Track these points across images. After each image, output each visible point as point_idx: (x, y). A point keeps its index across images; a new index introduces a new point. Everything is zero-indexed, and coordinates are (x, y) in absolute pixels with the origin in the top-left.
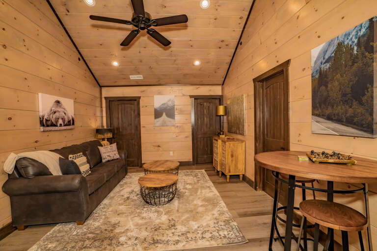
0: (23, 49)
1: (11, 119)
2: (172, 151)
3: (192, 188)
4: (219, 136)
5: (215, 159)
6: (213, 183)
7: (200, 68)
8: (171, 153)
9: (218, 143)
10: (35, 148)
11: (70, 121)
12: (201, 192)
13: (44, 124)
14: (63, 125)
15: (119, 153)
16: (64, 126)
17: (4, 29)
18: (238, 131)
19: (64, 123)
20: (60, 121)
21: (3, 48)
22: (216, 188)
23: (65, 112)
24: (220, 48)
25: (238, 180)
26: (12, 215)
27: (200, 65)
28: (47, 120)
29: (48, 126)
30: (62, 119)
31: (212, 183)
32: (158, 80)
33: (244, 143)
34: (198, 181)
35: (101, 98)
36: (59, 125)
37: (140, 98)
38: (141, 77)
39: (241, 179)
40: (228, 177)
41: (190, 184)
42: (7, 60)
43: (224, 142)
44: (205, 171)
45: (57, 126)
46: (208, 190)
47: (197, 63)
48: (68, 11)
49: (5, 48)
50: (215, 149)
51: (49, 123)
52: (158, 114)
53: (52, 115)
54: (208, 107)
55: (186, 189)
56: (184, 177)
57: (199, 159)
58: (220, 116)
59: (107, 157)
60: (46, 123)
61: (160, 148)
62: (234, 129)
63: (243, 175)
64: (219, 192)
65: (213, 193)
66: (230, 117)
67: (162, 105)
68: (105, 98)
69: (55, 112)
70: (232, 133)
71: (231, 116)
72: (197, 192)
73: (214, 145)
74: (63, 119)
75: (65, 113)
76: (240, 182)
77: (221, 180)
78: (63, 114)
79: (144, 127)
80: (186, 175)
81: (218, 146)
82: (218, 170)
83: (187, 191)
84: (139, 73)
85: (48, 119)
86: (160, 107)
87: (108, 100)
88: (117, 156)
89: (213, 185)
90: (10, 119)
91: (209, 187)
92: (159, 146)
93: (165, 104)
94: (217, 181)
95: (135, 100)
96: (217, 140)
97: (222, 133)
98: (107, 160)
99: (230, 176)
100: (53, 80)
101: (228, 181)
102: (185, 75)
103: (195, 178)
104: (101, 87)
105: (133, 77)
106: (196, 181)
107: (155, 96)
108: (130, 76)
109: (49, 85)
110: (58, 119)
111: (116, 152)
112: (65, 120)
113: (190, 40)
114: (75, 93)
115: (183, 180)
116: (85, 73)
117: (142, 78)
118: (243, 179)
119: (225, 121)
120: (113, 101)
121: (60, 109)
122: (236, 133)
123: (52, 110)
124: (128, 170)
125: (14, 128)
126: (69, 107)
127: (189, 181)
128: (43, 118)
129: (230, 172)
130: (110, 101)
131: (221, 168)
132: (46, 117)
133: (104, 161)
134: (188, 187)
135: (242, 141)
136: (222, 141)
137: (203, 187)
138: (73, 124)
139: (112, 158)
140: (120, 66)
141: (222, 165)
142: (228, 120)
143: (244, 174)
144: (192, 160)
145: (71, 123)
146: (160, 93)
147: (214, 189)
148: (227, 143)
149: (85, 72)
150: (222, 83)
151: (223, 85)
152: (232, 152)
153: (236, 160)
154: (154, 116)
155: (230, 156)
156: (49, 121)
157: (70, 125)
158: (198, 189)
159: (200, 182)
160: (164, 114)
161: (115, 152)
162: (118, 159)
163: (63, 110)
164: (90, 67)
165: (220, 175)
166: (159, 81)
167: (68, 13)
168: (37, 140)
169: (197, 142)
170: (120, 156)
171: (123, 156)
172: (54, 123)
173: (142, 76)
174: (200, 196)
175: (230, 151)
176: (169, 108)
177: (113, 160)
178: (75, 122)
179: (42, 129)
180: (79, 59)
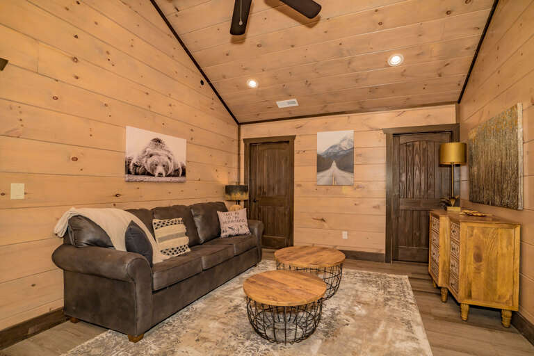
0: (107, 65)
1: (77, 159)
2: (345, 231)
3: (367, 316)
4: (446, 209)
5: (432, 258)
6: (422, 313)
7: (403, 72)
8: (345, 235)
9: (441, 223)
10: (114, 205)
11: (177, 170)
12: (385, 334)
13: (131, 170)
14: (164, 174)
15: (249, 226)
16: (166, 176)
17: (76, 37)
18: (497, 199)
19: (167, 172)
20: (160, 169)
21: (72, 62)
22: (427, 330)
23: (170, 156)
24: (448, 13)
25: (496, 322)
26: (65, 298)
27: (402, 64)
28: (135, 166)
29: (137, 174)
30: (164, 166)
31: (417, 314)
32: (323, 105)
33: (518, 228)
34: (387, 300)
35: (239, 141)
36: (156, 174)
37: (294, 137)
38: (294, 102)
39: (506, 322)
40: (465, 308)
41: (365, 304)
42: (77, 78)
43: (455, 221)
44: (410, 278)
45: (154, 176)
46: (402, 332)
47: (396, 60)
48: (178, 11)
49: (76, 62)
50: (433, 236)
51: (140, 170)
52: (322, 163)
53: (145, 159)
54: (424, 149)
55: (353, 315)
56: (359, 286)
57: (400, 251)
58: (450, 166)
59: (228, 229)
60: (135, 170)
61: (325, 224)
62: (486, 195)
63: (513, 313)
64: (432, 345)
65: (415, 345)
66: (475, 168)
67: (331, 147)
68: (245, 140)
69: (151, 156)
70: (482, 203)
71: (479, 163)
72: (374, 330)
73: (432, 226)
74: (166, 167)
75: (169, 158)
76: (502, 328)
77: (446, 309)
78: (166, 159)
79: (299, 185)
80: (363, 281)
81: (441, 230)
82: (439, 285)
83: (352, 321)
84: (290, 96)
85: (139, 164)
86: (327, 153)
87: (248, 144)
88: (245, 230)
89: (419, 319)
90: (75, 159)
91: (408, 323)
92: (323, 220)
93: (335, 146)
94: (434, 311)
95: (286, 142)
96: (438, 217)
97: (453, 202)
98: (228, 234)
99: (471, 306)
100: (152, 110)
101: (464, 316)
102: (373, 90)
103: (381, 292)
104: (239, 124)
105: (282, 104)
106: (381, 299)
107: (318, 133)
108: (277, 103)
109: (145, 116)
110: (156, 165)
111: (245, 222)
112: (168, 169)
113: (376, 11)
114: (192, 130)
115: (354, 292)
116: (213, 104)
117: (297, 105)
118: (512, 322)
119: (464, 176)
120: (255, 145)
121: (160, 152)
122: (493, 204)
123: (145, 151)
124: (264, 254)
125: (81, 173)
126: (177, 150)
127: (366, 297)
128: (129, 162)
129: (470, 296)
130: (251, 144)
131: (447, 281)
132: (134, 161)
133: (223, 235)
134: (360, 310)
135: (512, 225)
136: (451, 219)
137: (391, 320)
138: (184, 174)
139: (237, 233)
140: (259, 87)
141: (449, 274)
142: (470, 175)
143: (516, 309)
144: (384, 252)
145: (181, 172)
146: (327, 128)
147: (420, 332)
148: (463, 225)
149: (212, 101)
150: (457, 98)
151: (459, 102)
152: (478, 247)
153: (488, 272)
154: (316, 167)
155: (471, 258)
156: (140, 166)
157: (178, 176)
158: (379, 321)
159: (390, 303)
160: (334, 164)
161: (242, 223)
162: (245, 234)
163: (167, 153)
164: (221, 95)
165: (444, 298)
166: (325, 106)
167: (178, 13)
168: (117, 193)
169: (397, 218)
170: (251, 231)
171: (256, 231)
172: (150, 171)
173: (295, 100)
174: (378, 344)
175: (471, 244)
176: (341, 153)
177: (237, 235)
178: (187, 172)
179: (128, 177)
180: (202, 83)
